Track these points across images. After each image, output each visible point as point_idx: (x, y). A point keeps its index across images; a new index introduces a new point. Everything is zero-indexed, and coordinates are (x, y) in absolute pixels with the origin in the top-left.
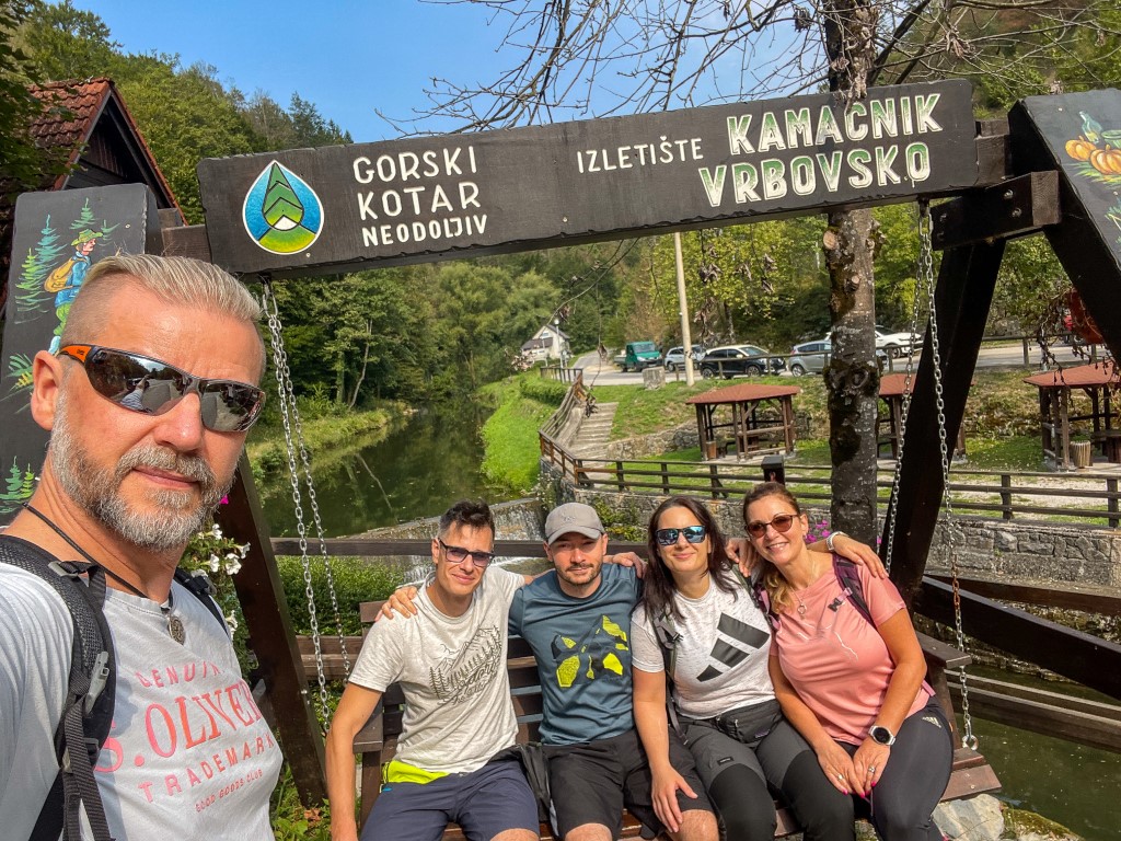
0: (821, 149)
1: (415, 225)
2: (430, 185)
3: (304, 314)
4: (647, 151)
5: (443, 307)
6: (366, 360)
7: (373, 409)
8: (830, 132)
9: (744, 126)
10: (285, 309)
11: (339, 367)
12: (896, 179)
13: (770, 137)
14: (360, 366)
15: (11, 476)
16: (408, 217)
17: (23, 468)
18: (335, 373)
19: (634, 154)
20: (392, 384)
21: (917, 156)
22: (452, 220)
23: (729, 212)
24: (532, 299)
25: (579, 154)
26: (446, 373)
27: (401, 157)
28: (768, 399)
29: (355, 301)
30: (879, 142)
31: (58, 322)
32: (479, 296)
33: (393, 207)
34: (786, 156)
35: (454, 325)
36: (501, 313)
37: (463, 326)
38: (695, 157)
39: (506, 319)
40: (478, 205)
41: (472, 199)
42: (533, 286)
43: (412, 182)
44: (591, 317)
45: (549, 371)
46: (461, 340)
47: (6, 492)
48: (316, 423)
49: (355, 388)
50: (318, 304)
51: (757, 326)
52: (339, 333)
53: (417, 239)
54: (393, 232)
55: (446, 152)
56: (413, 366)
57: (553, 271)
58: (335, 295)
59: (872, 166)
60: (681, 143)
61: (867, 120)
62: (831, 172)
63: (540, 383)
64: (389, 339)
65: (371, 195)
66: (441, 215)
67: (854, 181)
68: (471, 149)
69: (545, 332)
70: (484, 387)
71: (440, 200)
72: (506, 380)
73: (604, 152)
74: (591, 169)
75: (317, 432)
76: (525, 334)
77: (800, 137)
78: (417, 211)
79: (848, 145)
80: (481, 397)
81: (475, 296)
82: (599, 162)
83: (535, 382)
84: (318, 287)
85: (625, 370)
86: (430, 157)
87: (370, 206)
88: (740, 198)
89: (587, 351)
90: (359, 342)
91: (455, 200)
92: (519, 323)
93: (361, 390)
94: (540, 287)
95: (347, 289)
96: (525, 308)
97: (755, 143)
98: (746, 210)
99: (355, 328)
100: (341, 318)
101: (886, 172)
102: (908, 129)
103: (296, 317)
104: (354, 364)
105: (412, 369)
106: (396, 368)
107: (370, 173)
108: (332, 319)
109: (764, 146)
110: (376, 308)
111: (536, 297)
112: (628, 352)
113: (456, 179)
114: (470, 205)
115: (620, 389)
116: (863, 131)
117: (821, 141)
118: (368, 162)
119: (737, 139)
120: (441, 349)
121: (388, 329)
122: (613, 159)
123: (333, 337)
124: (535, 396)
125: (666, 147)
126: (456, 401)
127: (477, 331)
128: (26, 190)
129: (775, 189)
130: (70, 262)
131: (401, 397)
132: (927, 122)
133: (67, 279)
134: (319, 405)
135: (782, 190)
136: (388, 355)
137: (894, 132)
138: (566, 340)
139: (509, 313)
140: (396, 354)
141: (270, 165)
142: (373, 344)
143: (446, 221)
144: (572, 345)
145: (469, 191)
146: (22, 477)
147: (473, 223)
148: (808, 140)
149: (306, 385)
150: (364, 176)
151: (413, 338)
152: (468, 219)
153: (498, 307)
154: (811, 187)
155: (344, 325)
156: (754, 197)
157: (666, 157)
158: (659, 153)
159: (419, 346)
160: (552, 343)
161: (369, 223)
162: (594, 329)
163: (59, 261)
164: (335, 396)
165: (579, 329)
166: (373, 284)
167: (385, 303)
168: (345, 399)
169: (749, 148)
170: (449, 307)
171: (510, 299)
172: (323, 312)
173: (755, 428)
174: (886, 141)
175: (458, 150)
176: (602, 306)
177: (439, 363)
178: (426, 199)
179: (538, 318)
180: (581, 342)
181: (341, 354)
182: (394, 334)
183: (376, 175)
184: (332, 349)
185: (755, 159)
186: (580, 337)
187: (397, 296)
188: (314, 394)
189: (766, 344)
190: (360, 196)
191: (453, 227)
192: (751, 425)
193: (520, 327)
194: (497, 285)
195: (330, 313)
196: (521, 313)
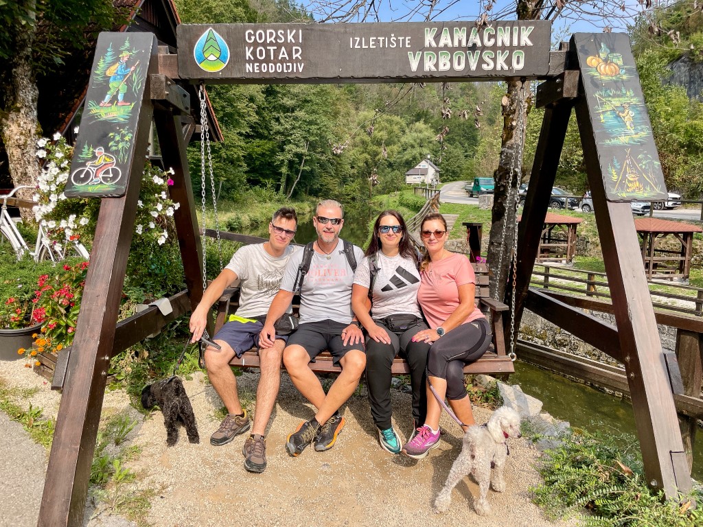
0: (470, 49)
1: (270, 65)
2: (279, 46)
3: (266, 132)
4: (384, 41)
5: (358, 139)
6: (302, 168)
7: (302, 201)
8: (475, 41)
9: (433, 33)
10: (255, 127)
11: (284, 170)
12: (506, 68)
13: (445, 40)
14: (297, 172)
15: (84, 148)
16: (267, 60)
17: (89, 146)
18: (281, 174)
19: (377, 41)
20: (317, 186)
21: (518, 57)
22: (288, 64)
23: (420, 75)
24: (418, 141)
25: (351, 39)
26: (354, 185)
27: (268, 31)
28: (560, 224)
29: (300, 128)
30: (500, 48)
31: (110, 89)
32: (383, 135)
33: (261, 54)
34: (452, 50)
35: (363, 152)
36: (395, 148)
37: (369, 154)
38: (407, 46)
39: (399, 153)
40: (300, 58)
41: (298, 55)
42: (421, 132)
43: (271, 44)
44: (457, 157)
45: (420, 190)
46: (366, 163)
47: (82, 154)
48: (265, 205)
49: (293, 185)
50: (276, 127)
51: (566, 176)
52: (287, 148)
53: (270, 71)
54: (260, 67)
55: (289, 31)
56: (332, 176)
57: (437, 122)
58: (288, 122)
59: (494, 60)
60: (401, 38)
61: (495, 36)
62: (473, 61)
63: (413, 197)
64: (318, 156)
65: (252, 48)
66: (283, 61)
67: (484, 67)
68: (300, 31)
69: (423, 164)
70: (377, 197)
71: (283, 54)
72: (392, 194)
73: (363, 39)
74: (356, 47)
75: (264, 211)
76: (409, 164)
77: (460, 42)
78: (272, 58)
79: (484, 48)
80: (374, 203)
81: (380, 134)
82: (360, 44)
83: (409, 196)
84: (277, 115)
85: (471, 196)
86: (281, 33)
87: (251, 53)
88: (427, 68)
89: (451, 181)
90: (299, 156)
91: (290, 54)
92: (407, 156)
93: (297, 188)
94: (426, 134)
95: (296, 119)
96: (413, 147)
97: (437, 43)
98: (428, 75)
99: (297, 146)
100: (289, 138)
101: (501, 63)
102: (515, 43)
103: (260, 134)
104: (294, 170)
105: (331, 178)
106: (321, 176)
107: (253, 38)
108: (283, 138)
109: (441, 44)
110: (313, 134)
111: (421, 140)
112: (475, 183)
113: (292, 45)
114: (297, 58)
115: (462, 207)
116: (492, 41)
117: (470, 45)
118: (253, 33)
119: (429, 39)
120: (352, 167)
121: (319, 150)
122: (367, 43)
123: (283, 150)
124: (407, 206)
125: (393, 40)
126: (358, 204)
127: (377, 158)
128: (105, 31)
129: (445, 65)
130: (117, 64)
131: (322, 196)
132: (525, 40)
133: (115, 71)
134: (268, 194)
135: (448, 67)
136: (316, 167)
137: (508, 44)
138: (436, 171)
139: (401, 148)
140: (322, 166)
141: (208, 31)
142: (308, 158)
143: (285, 65)
144: (441, 175)
145: (297, 51)
146: (89, 149)
147: (297, 66)
148: (464, 44)
149: (261, 179)
150: (250, 39)
151: (334, 157)
152: (295, 65)
153: (395, 144)
154: (462, 67)
155: (290, 143)
156: (434, 69)
157: (393, 44)
158: (390, 42)
159: (338, 163)
160: (427, 172)
161: (249, 61)
162: (458, 167)
163: (113, 63)
164: (279, 190)
165: (447, 165)
166: (313, 117)
167: (319, 132)
168: (285, 192)
169: (434, 44)
170: (361, 139)
171: (403, 139)
172: (278, 133)
173: (549, 243)
174: (503, 48)
175: (294, 31)
176: (466, 151)
177: (350, 177)
178: (277, 52)
179: (421, 154)
180: (448, 174)
181: (286, 162)
182: (323, 153)
183: (255, 39)
184: (281, 158)
185: (437, 50)
186: (447, 170)
187: (327, 128)
188: (266, 186)
189: (572, 189)
190: (247, 48)
191: (288, 67)
192: (547, 241)
193: (407, 159)
194: (396, 128)
195: (282, 134)
196: (409, 149)
